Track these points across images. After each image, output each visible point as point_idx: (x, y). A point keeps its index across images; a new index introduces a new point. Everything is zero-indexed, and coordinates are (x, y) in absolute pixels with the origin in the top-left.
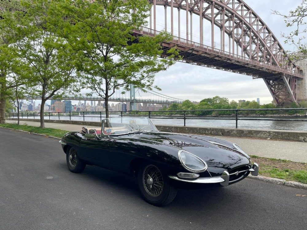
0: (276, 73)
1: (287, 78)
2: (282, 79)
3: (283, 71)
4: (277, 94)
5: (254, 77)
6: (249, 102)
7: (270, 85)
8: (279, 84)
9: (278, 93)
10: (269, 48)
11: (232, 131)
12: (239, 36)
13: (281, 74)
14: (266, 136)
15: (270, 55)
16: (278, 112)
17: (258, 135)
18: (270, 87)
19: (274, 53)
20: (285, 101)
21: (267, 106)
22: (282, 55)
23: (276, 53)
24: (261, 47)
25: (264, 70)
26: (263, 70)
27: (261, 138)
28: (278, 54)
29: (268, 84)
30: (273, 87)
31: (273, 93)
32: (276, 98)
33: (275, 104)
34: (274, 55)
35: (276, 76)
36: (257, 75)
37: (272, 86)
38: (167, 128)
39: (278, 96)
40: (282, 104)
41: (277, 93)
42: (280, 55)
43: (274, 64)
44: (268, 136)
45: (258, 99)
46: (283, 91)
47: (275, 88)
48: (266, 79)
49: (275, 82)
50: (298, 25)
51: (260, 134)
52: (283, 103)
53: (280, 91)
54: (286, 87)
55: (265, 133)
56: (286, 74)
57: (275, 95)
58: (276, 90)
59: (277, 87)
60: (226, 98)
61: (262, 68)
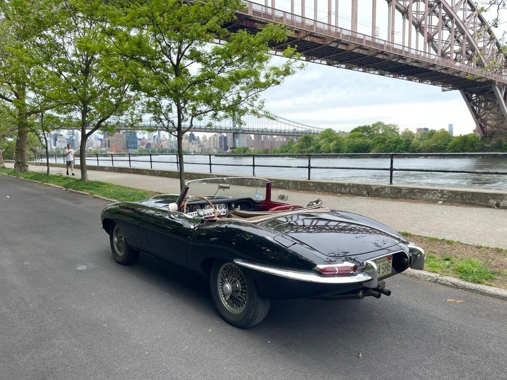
0: (484, 80)
1: (501, 90)
2: (493, 92)
3: (495, 78)
4: (483, 118)
5: (445, 88)
6: (435, 131)
7: (471, 103)
8: (486, 101)
9: (484, 117)
10: (472, 36)
11: (383, 188)
12: (421, 16)
13: (491, 83)
14: (437, 198)
15: (473, 50)
16: (483, 149)
17: (424, 196)
18: (472, 105)
19: (481, 45)
20: (495, 129)
21: (464, 139)
22: (493, 49)
23: (484, 46)
24: (458, 35)
25: (462, 75)
26: (460, 76)
27: (428, 201)
28: (488, 47)
29: (468, 100)
30: (476, 106)
31: (476, 116)
32: (480, 125)
33: (479, 135)
34: (480, 50)
35: (483, 87)
36: (450, 85)
37: (474, 104)
39: (484, 121)
40: (492, 135)
41: (483, 115)
42: (491, 49)
43: (480, 64)
44: (440, 197)
45: (451, 126)
46: (494, 113)
47: (480, 107)
48: (464, 91)
49: (480, 96)
50: (498, 10)
51: (427, 194)
52: (493, 133)
53: (488, 111)
54: (499, 106)
55: (435, 193)
56: (500, 83)
57: (479, 119)
58: (481, 110)
59: (483, 105)
60: (394, 126)
61: (459, 72)
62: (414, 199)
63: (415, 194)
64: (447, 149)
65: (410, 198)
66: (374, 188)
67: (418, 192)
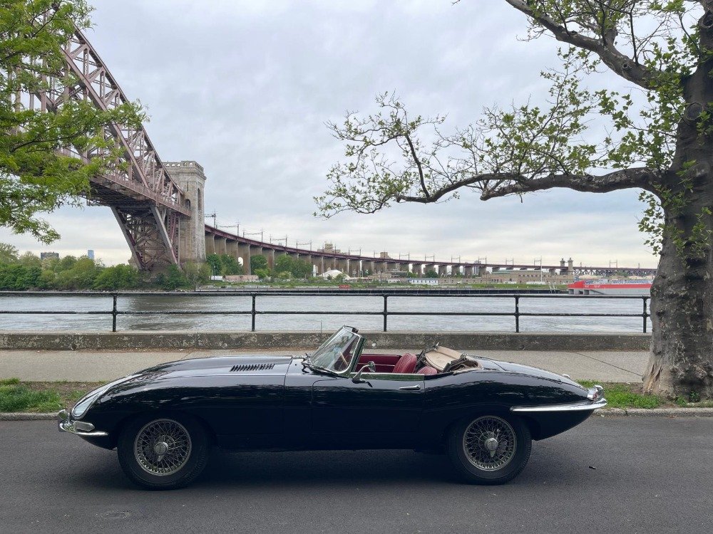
0: (141, 198)
1: (161, 213)
2: (152, 215)
3: (155, 197)
4: (140, 245)
5: (92, 202)
6: (73, 258)
7: (126, 225)
8: (144, 224)
9: (142, 244)
10: (127, 141)
11: (247, 336)
12: (56, 97)
13: (149, 202)
15: (128, 158)
16: (142, 285)
17: (300, 343)
18: (127, 228)
19: (137, 154)
20: (156, 260)
21: (119, 270)
22: (152, 163)
23: (141, 156)
24: (108, 136)
25: (115, 188)
26: (112, 188)
28: (145, 158)
29: (122, 221)
30: (132, 229)
31: (133, 242)
32: (137, 254)
33: (135, 267)
34: (136, 160)
35: (141, 206)
36: (99, 198)
37: (130, 226)
38: (57, 341)
39: (142, 249)
40: (151, 268)
41: (141, 242)
42: (149, 162)
43: (136, 178)
45: (91, 252)
46: (153, 240)
47: (136, 231)
48: (117, 208)
49: (137, 218)
51: (304, 340)
52: (152, 266)
53: (147, 238)
54: (159, 232)
56: (160, 204)
57: (136, 246)
58: (138, 236)
59: (140, 229)
60: (9, 246)
61: (111, 184)
62: (288, 347)
63: (289, 341)
64: (95, 285)
65: (284, 346)
66: (234, 337)
67: (294, 338)
